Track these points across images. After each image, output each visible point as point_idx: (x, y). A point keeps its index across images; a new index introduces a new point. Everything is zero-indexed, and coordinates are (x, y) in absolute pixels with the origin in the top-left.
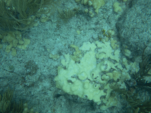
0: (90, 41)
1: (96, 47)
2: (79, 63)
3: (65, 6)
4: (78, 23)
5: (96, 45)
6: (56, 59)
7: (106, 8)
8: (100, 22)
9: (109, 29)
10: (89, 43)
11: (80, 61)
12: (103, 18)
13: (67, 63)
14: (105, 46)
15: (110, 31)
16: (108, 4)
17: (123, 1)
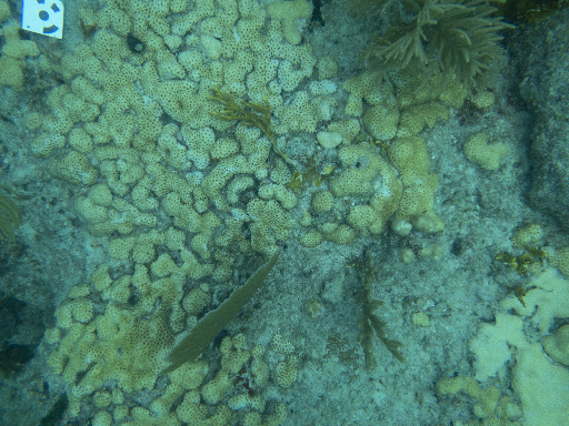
0: (484, 320)
1: (518, 321)
4: (396, 290)
5: (513, 312)
8: (464, 231)
9: (516, 230)
10: (487, 328)
16: (446, 167)
17: (482, 111)
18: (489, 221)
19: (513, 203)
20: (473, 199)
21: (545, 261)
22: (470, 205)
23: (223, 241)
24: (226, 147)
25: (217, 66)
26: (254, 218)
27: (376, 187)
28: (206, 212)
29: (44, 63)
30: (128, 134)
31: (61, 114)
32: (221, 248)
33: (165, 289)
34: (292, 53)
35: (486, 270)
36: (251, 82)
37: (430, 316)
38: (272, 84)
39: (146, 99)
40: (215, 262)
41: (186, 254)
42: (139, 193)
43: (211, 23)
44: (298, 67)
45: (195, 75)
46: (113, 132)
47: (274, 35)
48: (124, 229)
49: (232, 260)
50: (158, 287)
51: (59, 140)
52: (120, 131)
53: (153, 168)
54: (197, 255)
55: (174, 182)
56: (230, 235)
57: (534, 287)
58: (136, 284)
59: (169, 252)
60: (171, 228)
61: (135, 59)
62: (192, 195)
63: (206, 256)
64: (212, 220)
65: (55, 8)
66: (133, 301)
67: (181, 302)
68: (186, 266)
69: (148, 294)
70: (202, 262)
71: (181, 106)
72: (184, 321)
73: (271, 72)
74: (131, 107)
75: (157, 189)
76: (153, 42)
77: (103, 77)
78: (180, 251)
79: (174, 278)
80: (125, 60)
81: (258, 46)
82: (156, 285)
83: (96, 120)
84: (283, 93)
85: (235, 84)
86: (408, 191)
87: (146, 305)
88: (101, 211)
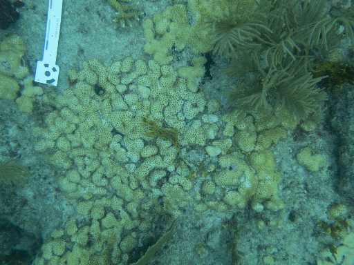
7: (286, 176)
9: (329, 208)
14: (351, 251)
17: (308, 133)
19: (328, 191)
20: (302, 186)
21: (349, 228)
22: (300, 190)
23: (146, 206)
24: (150, 151)
25: (147, 103)
26: (166, 194)
27: (242, 180)
28: (137, 189)
29: (45, 99)
30: (92, 141)
31: (53, 129)
32: (145, 210)
33: (110, 236)
34: (192, 98)
35: (311, 232)
36: (167, 113)
37: (275, 259)
38: (180, 114)
39: (104, 121)
40: (141, 219)
41: (123, 214)
42: (97, 176)
43: (144, 79)
44: (195, 106)
45: (133, 108)
46: (83, 140)
47: (182, 86)
48: (87, 197)
49: (151, 218)
50: (105, 235)
51: (51, 144)
52: (87, 139)
53: (106, 161)
54: (130, 214)
55: (118, 170)
56: (150, 203)
57: (342, 245)
58: (92, 233)
59: (113, 212)
60: (115, 197)
61: (99, 98)
62: (129, 179)
63: (135, 215)
64: (140, 194)
65: (54, 70)
66: (90, 244)
67: (119, 245)
68: (123, 221)
69: (99, 240)
70: (133, 219)
71: (124, 126)
72: (120, 257)
73: (179, 108)
74: (94, 125)
75: (108, 173)
76: (109, 89)
77: (79, 108)
78: (120, 211)
79: (115, 229)
80: (93, 98)
81: (172, 93)
82: (104, 233)
83: (74, 133)
84: (185, 120)
85: (157, 114)
86: (262, 183)
87: (98, 247)
88: (73, 186)
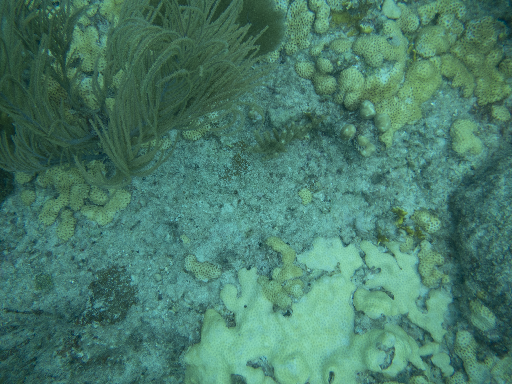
0: (341, 238)
1: (359, 263)
2: (288, 314)
3: (278, 96)
4: (312, 164)
5: (363, 256)
6: (206, 280)
7: (422, 130)
8: (394, 174)
9: (422, 210)
10: (338, 242)
11: (293, 308)
12: (405, 162)
13: (243, 302)
14: (395, 268)
15: (425, 218)
16: (432, 121)
17: (491, 119)
18: (414, 187)
20: (422, 162)
22: (416, 164)
26: (289, 15)
35: (378, 212)
37: (313, 202)
57: (394, 256)
86: (396, 99)
